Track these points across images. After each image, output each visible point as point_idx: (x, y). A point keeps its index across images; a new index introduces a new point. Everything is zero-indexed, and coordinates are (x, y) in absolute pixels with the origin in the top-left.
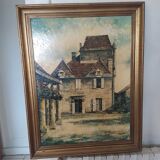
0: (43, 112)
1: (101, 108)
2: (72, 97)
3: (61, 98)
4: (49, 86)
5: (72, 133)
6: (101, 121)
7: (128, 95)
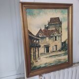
0: (32, 54)
1: (57, 49)
2: (45, 46)
3: (40, 46)
4: (35, 41)
5: (45, 62)
6: (57, 55)
7: (67, 43)
